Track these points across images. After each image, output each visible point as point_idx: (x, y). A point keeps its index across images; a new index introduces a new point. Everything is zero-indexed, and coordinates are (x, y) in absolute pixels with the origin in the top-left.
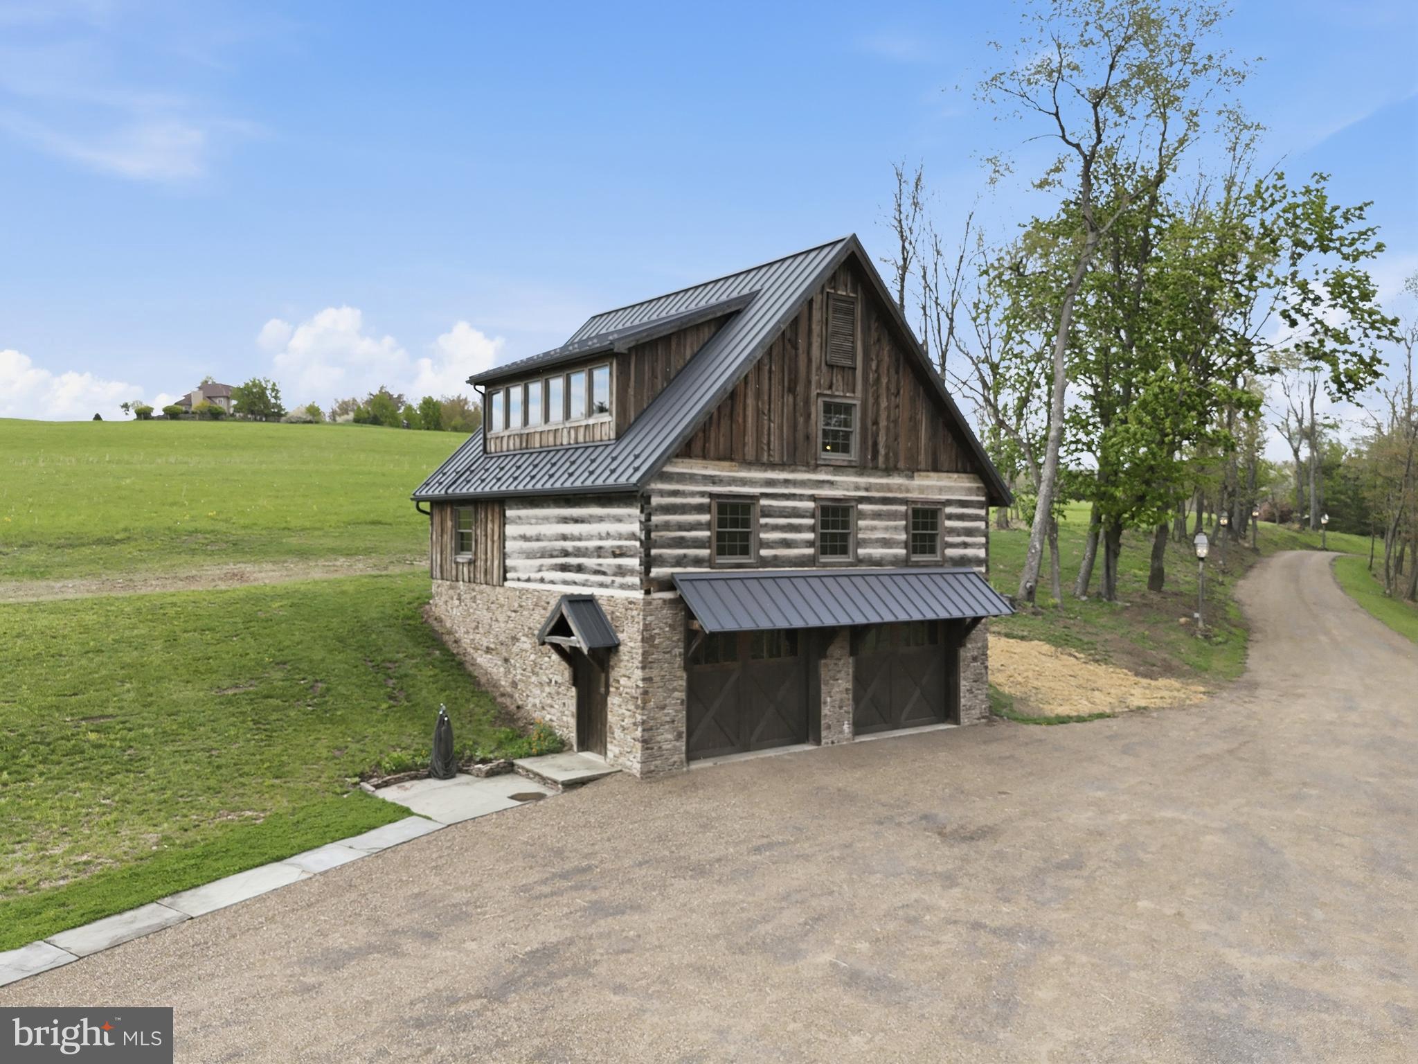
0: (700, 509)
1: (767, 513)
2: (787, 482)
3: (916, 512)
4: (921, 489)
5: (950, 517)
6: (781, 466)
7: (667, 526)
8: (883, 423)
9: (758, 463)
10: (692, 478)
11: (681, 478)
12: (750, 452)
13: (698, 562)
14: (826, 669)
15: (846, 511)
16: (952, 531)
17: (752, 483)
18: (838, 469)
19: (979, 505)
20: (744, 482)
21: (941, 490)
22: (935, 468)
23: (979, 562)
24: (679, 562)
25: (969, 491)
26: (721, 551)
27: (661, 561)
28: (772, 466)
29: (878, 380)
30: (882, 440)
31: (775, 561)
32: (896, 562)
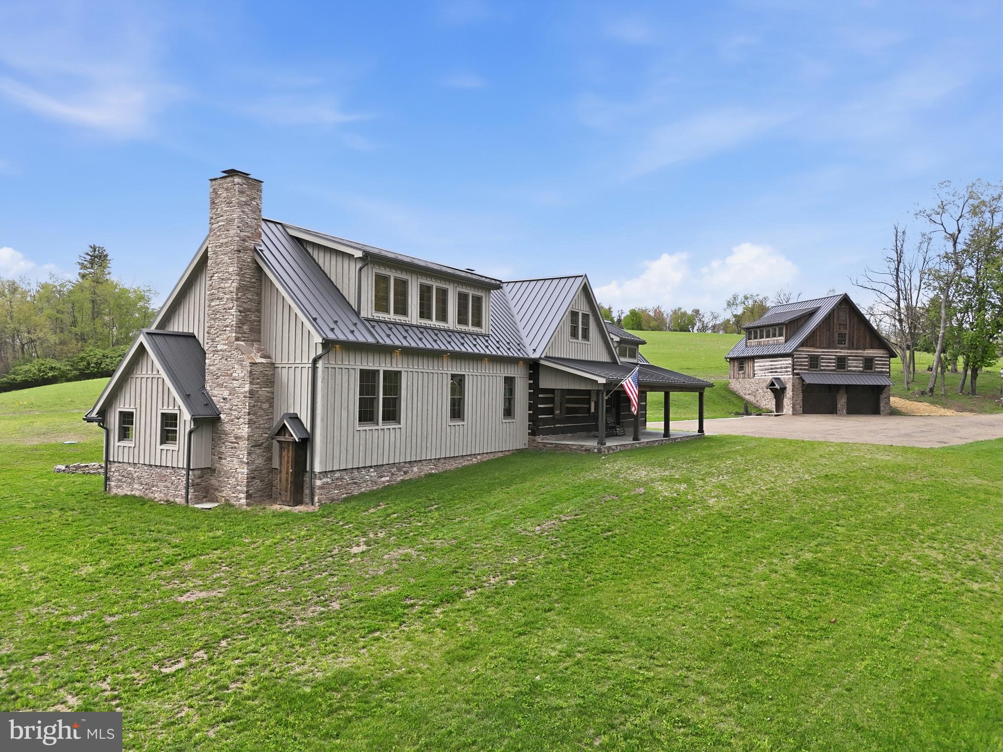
0: (805, 358)
1: (823, 359)
2: (828, 352)
3: (866, 359)
4: (867, 353)
5: (877, 360)
6: (826, 348)
7: (798, 362)
8: (855, 337)
9: (820, 347)
10: (804, 351)
11: (801, 351)
12: (818, 345)
13: (805, 369)
14: (839, 396)
15: (844, 359)
16: (878, 364)
17: (819, 352)
18: (842, 349)
19: (887, 357)
20: (817, 352)
21: (874, 353)
22: (872, 348)
23: (887, 372)
24: (800, 369)
25: (883, 354)
26: (811, 367)
27: (797, 369)
28: (824, 348)
29: (853, 327)
30: (855, 341)
31: (824, 370)
32: (860, 371)
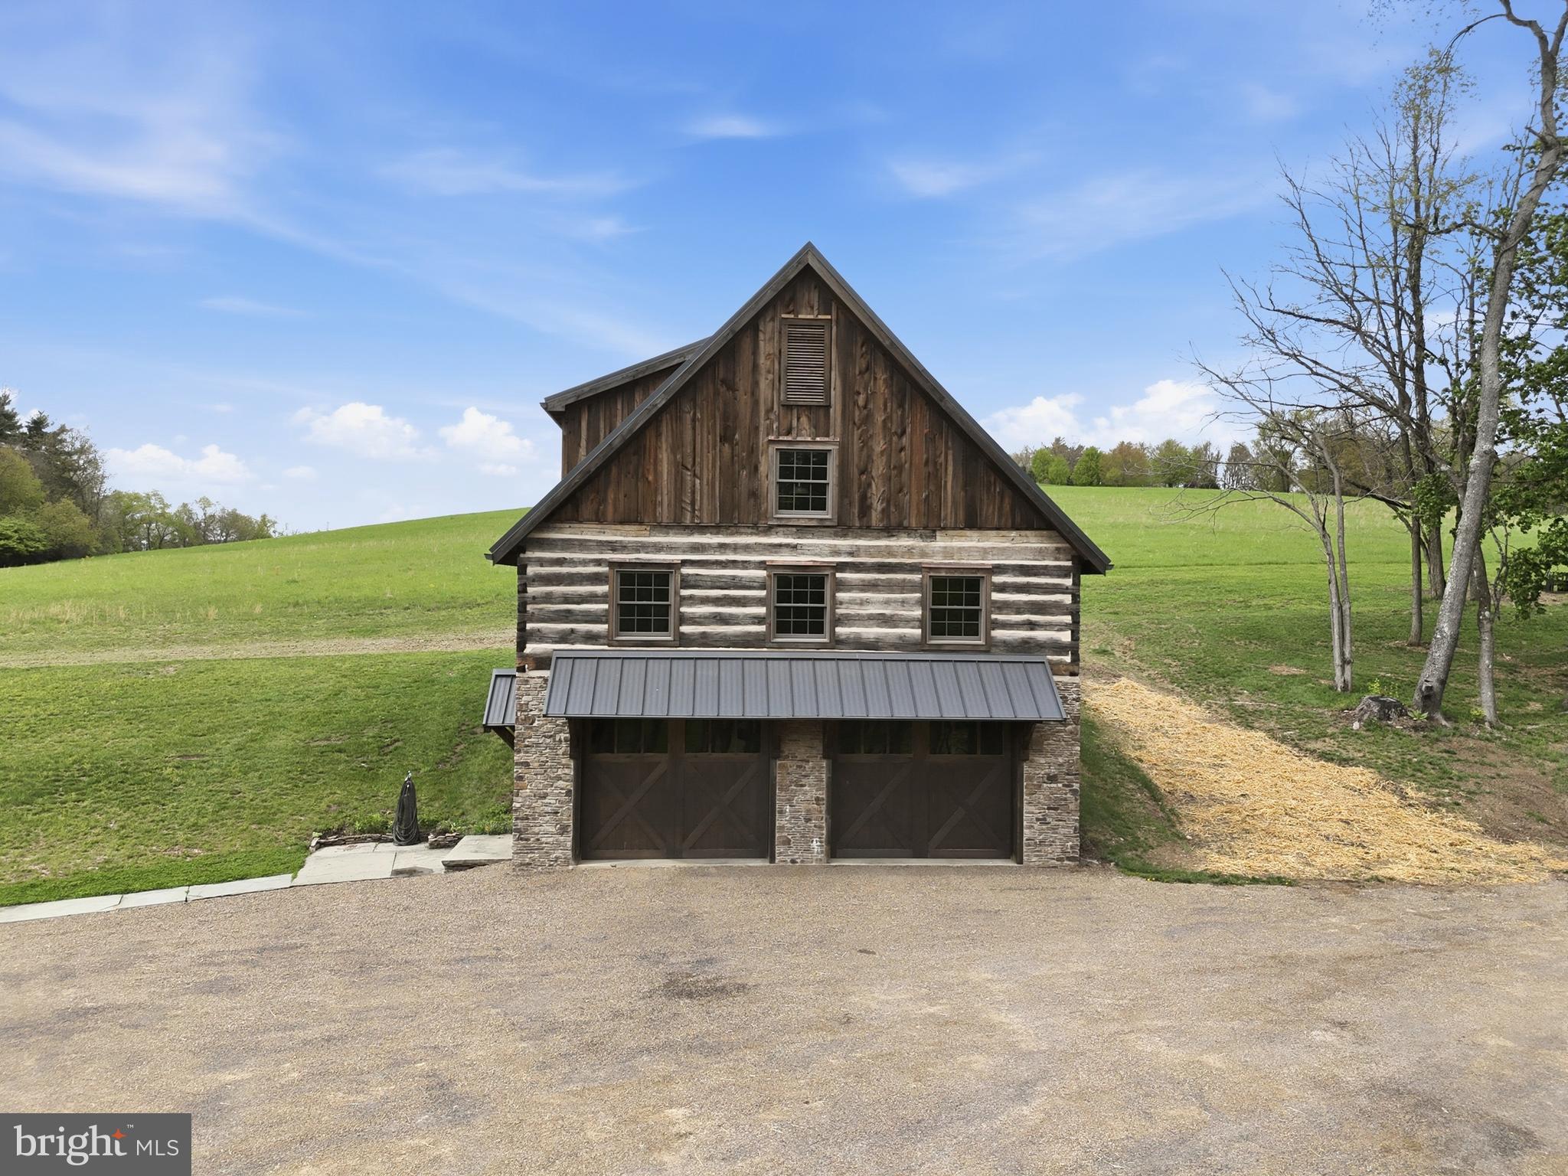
0: (595, 579)
1: (686, 583)
2: (723, 547)
3: (938, 583)
4: (947, 552)
5: (1002, 588)
6: (717, 529)
7: (548, 598)
8: (879, 468)
9: (677, 525)
10: (583, 545)
11: (568, 545)
12: (665, 513)
13: (591, 638)
14: (785, 771)
15: (819, 582)
16: (1004, 607)
17: (670, 548)
18: (802, 530)
19: (1063, 572)
20: (658, 548)
21: (985, 552)
22: (972, 522)
23: (1059, 648)
24: (564, 637)
25: (1041, 553)
26: (625, 626)
27: (540, 637)
28: (701, 529)
29: (867, 419)
30: (877, 491)
31: (704, 640)
32: (902, 644)
